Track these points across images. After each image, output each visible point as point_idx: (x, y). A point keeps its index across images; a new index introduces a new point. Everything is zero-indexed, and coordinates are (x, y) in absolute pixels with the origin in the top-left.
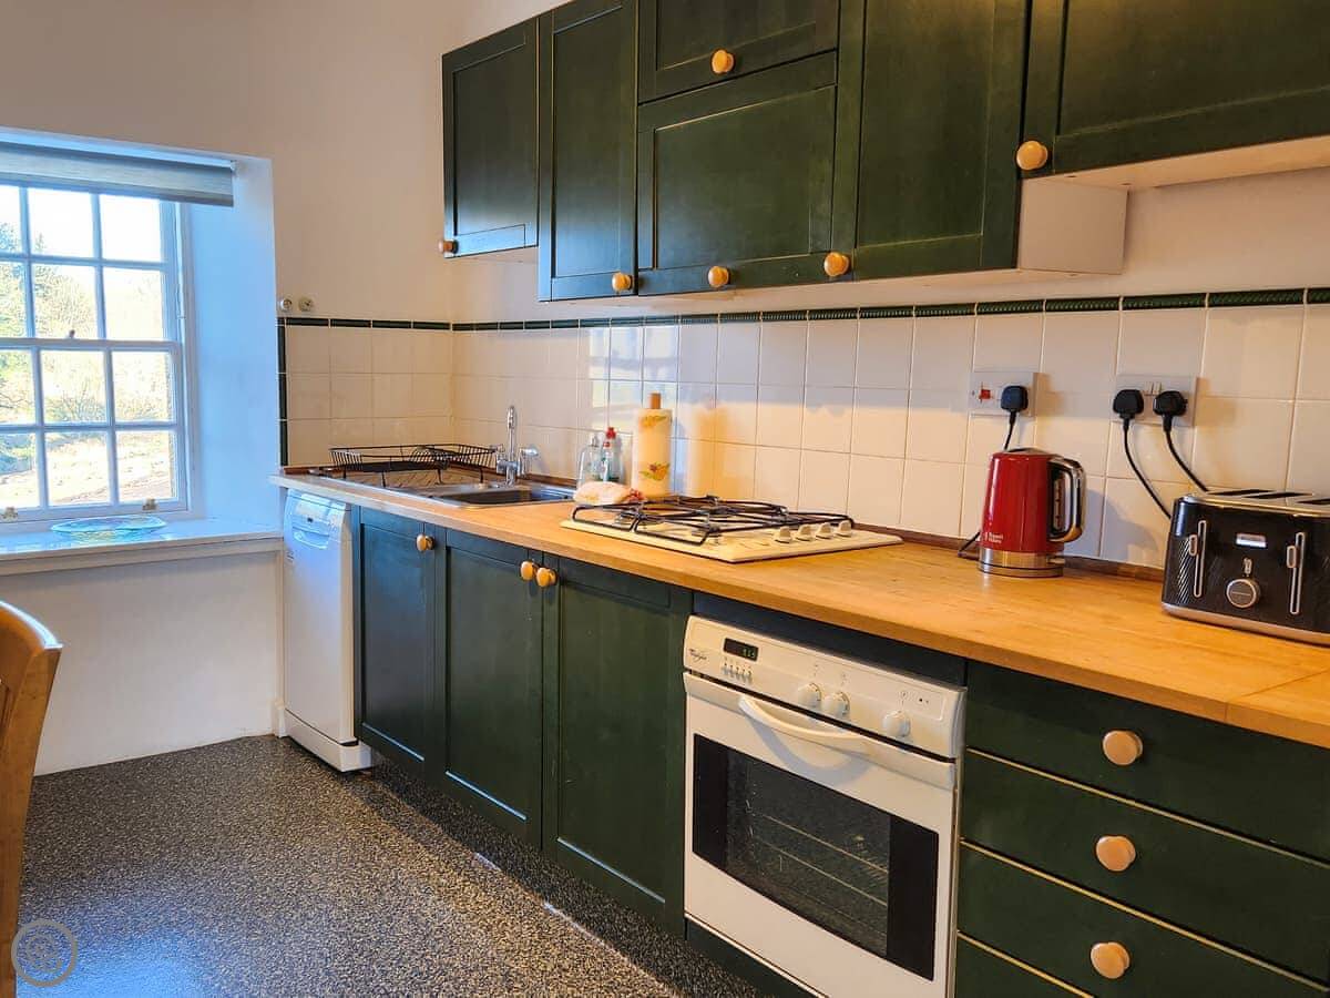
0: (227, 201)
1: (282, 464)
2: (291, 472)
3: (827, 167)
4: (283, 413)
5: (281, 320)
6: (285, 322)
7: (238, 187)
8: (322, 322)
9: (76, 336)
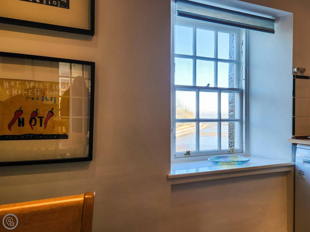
0: (272, 31)
2: (298, 138)
4: (294, 114)
5: (294, 76)
7: (276, 26)
8: (307, 77)
9: (210, 86)
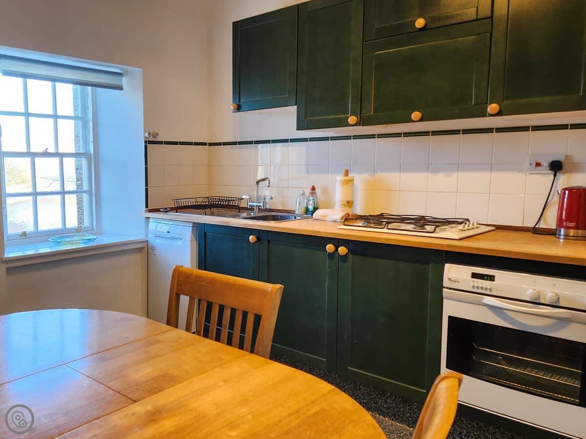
0: (120, 88)
1: (146, 208)
2: (151, 211)
3: (486, 67)
4: (147, 185)
5: (146, 142)
6: (148, 142)
7: (125, 81)
8: (160, 143)
9: (48, 151)
